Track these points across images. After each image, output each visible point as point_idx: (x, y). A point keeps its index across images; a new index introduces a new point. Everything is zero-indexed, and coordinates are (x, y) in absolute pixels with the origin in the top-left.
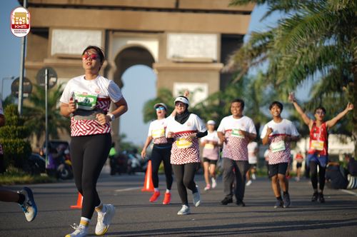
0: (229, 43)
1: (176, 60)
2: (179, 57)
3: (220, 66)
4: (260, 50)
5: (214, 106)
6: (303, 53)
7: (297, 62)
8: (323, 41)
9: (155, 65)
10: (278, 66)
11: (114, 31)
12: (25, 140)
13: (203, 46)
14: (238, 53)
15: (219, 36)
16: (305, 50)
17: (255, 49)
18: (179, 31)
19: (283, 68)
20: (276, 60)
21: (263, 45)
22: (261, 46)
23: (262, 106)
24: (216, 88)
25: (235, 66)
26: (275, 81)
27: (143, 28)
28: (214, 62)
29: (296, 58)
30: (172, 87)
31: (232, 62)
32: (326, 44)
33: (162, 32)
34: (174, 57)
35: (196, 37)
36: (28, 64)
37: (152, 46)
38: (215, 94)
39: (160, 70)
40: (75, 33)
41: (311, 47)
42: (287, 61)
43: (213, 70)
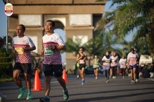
0: (96, 18)
1: (74, 26)
2: (75, 25)
3: (93, 28)
4: (109, 20)
5: (91, 45)
6: (128, 20)
7: (126, 25)
8: (137, 15)
9: (65, 29)
10: (118, 27)
11: (46, 14)
12: (10, 63)
13: (85, 20)
14: (100, 21)
15: (92, 15)
16: (129, 19)
17: (107, 19)
18: (74, 14)
19: (120, 27)
20: (117, 24)
21: (111, 18)
22: (110, 18)
23: (112, 44)
24: (91, 37)
25: (99, 27)
26: (117, 33)
27: (59, 13)
28: (90, 26)
29: (125, 23)
30: (72, 37)
31: (98, 26)
32: (138, 16)
33: (67, 14)
34: (72, 25)
35: (82, 16)
36: (10, 30)
37: (63, 20)
38: (91, 40)
39: (67, 31)
40: (30, 16)
41: (131, 18)
42: (121, 24)
43: (90, 30)
